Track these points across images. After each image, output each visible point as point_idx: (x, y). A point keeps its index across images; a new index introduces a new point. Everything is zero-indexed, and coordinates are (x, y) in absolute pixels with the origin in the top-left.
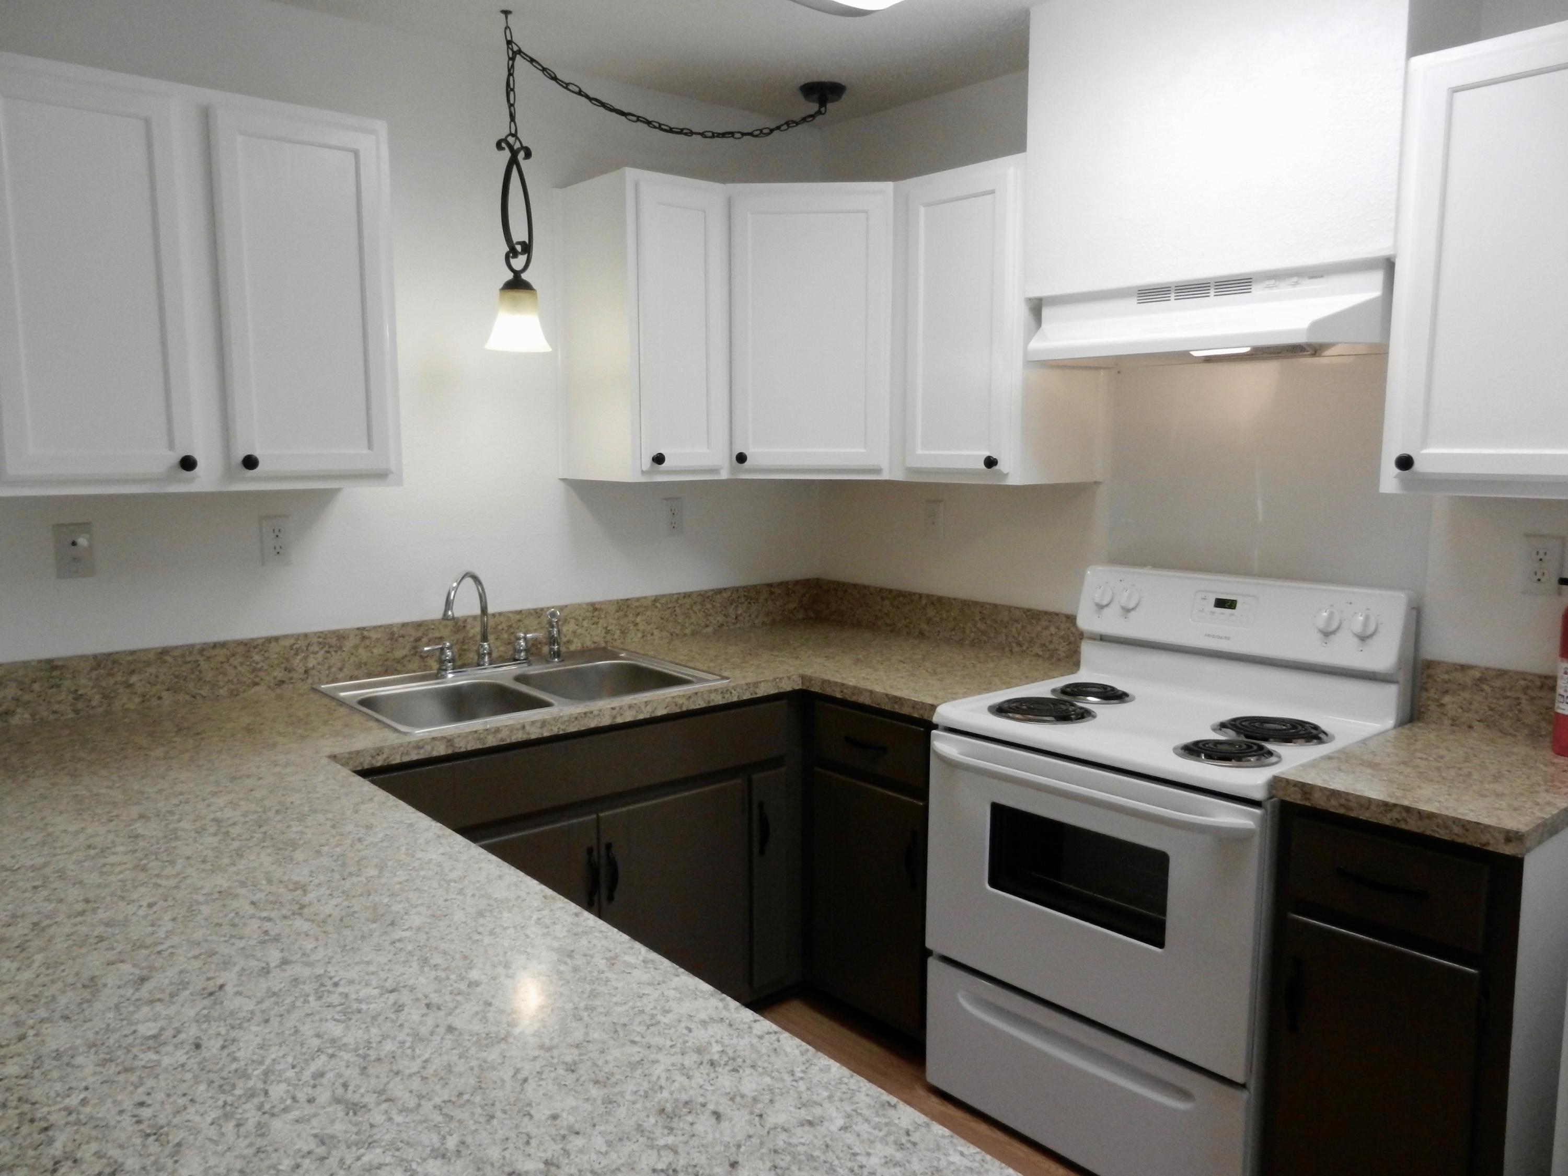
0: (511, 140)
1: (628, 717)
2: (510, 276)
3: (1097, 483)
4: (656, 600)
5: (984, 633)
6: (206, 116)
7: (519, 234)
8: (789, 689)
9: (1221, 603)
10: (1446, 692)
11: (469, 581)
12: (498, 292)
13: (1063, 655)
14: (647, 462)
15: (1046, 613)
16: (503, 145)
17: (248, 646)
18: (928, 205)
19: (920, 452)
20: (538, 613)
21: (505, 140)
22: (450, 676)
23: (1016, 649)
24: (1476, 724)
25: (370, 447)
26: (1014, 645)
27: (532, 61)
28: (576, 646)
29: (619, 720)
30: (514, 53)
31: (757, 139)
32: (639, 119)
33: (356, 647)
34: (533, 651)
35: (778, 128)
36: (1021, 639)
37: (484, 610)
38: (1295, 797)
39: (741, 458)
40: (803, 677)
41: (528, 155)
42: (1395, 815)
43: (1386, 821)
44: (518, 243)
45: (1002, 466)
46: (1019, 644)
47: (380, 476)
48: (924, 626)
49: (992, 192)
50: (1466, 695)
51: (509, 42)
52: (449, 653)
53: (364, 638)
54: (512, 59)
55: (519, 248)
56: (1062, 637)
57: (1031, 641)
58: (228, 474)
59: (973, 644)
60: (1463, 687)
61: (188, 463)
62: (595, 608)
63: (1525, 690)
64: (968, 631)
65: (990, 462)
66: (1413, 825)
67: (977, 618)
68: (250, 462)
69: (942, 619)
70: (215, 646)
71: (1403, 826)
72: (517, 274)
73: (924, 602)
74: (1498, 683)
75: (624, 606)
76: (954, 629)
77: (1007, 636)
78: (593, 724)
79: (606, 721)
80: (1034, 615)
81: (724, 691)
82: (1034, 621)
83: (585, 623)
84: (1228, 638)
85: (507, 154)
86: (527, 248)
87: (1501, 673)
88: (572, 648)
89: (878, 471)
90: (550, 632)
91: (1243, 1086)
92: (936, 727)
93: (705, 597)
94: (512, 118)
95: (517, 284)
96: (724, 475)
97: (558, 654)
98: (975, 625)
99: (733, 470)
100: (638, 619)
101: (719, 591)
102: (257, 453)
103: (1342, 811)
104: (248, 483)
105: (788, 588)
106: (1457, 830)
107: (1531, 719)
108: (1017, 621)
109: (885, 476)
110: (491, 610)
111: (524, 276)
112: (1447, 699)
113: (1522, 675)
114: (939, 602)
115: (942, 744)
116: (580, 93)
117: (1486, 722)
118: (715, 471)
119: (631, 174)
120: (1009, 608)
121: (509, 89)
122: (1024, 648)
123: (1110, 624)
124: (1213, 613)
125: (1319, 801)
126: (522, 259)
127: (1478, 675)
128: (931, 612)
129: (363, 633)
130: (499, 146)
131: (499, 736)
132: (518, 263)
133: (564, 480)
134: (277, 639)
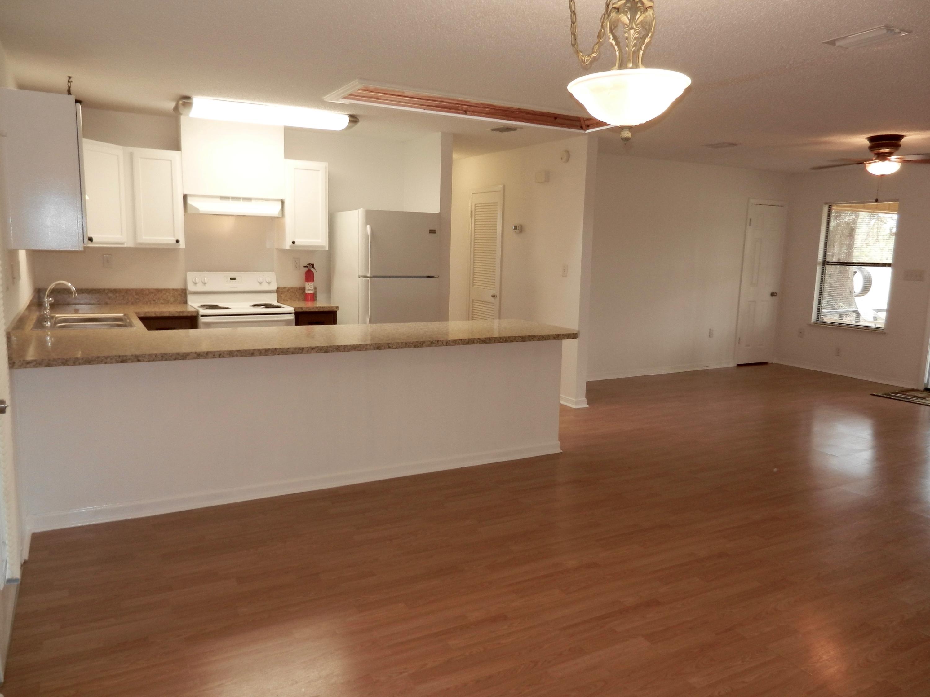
5: (137, 299)
9: (232, 279)
10: (282, 294)
13: (172, 301)
15: (164, 289)
18: (142, 158)
19: (144, 238)
23: (152, 302)
24: (288, 300)
26: (152, 301)
36: (154, 299)
38: (300, 310)
42: (318, 309)
43: (317, 310)
45: (180, 242)
46: (154, 300)
48: (108, 300)
49: (170, 160)
50: (286, 294)
56: (172, 296)
57: (159, 299)
59: (132, 304)
60: (285, 292)
63: (297, 291)
64: (130, 299)
65: (177, 241)
66: (322, 310)
67: (134, 294)
69: (116, 297)
71: (320, 310)
74: (291, 290)
76: (123, 299)
77: (148, 299)
80: (159, 291)
82: (160, 292)
84: (236, 287)
87: (292, 288)
89: (122, 244)
98: (133, 296)
103: (309, 311)
106: (329, 308)
107: (298, 296)
108: (152, 293)
109: (124, 245)
112: (282, 295)
113: (296, 288)
117: (291, 299)
120: (149, 290)
122: (157, 301)
123: (200, 288)
124: (230, 282)
125: (305, 310)
127: (287, 289)
128: (110, 295)
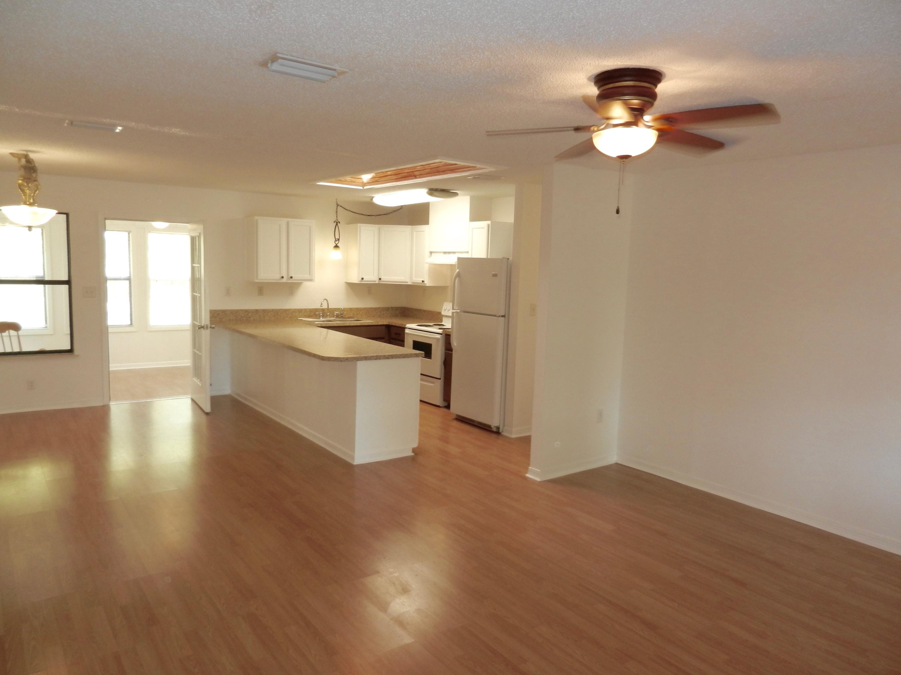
0: (336, 221)
1: (352, 325)
2: (335, 245)
3: (448, 286)
4: (365, 308)
6: (288, 223)
7: (337, 237)
8: (385, 324)
11: (325, 301)
12: (333, 247)
14: (360, 279)
16: (335, 222)
17: (286, 310)
18: (415, 232)
19: (414, 279)
20: (339, 309)
21: (335, 221)
22: (321, 319)
25: (310, 275)
27: (341, 206)
28: (347, 316)
29: (351, 325)
30: (338, 205)
31: (386, 215)
32: (361, 214)
33: (304, 312)
34: (337, 316)
35: (391, 212)
37: (328, 306)
39: (380, 279)
40: (389, 322)
41: (339, 223)
44: (337, 239)
45: (425, 282)
47: (311, 280)
49: (424, 231)
51: (337, 204)
52: (321, 314)
53: (306, 311)
54: (337, 207)
55: (337, 240)
58: (288, 279)
61: (283, 277)
62: (351, 309)
65: (423, 281)
68: (291, 277)
70: (281, 309)
72: (336, 244)
73: (422, 311)
75: (357, 309)
78: (346, 325)
79: (348, 325)
81: (372, 322)
83: (349, 312)
85: (336, 223)
86: (339, 240)
88: (346, 317)
89: (407, 282)
90: (341, 312)
91: (440, 379)
92: (406, 328)
93: (376, 309)
94: (337, 217)
95: (336, 246)
96: (377, 282)
97: (342, 317)
99: (379, 281)
100: (360, 312)
101: (379, 308)
102: (292, 276)
104: (291, 281)
105: (397, 309)
109: (409, 284)
110: (329, 307)
111: (338, 245)
114: (425, 311)
115: (407, 331)
116: (350, 211)
118: (375, 281)
119: (359, 225)
121: (337, 212)
126: (338, 242)
129: (305, 310)
130: (334, 222)
131: (329, 325)
132: (337, 242)
133: (346, 282)
134: (291, 309)
